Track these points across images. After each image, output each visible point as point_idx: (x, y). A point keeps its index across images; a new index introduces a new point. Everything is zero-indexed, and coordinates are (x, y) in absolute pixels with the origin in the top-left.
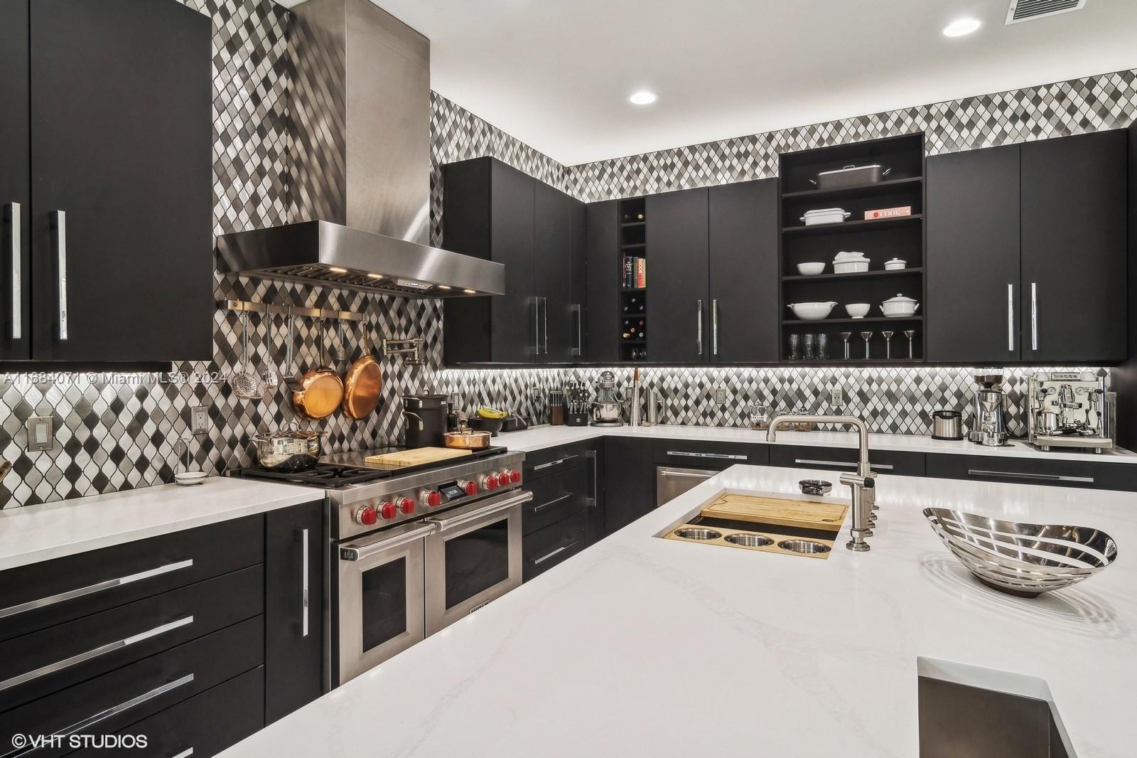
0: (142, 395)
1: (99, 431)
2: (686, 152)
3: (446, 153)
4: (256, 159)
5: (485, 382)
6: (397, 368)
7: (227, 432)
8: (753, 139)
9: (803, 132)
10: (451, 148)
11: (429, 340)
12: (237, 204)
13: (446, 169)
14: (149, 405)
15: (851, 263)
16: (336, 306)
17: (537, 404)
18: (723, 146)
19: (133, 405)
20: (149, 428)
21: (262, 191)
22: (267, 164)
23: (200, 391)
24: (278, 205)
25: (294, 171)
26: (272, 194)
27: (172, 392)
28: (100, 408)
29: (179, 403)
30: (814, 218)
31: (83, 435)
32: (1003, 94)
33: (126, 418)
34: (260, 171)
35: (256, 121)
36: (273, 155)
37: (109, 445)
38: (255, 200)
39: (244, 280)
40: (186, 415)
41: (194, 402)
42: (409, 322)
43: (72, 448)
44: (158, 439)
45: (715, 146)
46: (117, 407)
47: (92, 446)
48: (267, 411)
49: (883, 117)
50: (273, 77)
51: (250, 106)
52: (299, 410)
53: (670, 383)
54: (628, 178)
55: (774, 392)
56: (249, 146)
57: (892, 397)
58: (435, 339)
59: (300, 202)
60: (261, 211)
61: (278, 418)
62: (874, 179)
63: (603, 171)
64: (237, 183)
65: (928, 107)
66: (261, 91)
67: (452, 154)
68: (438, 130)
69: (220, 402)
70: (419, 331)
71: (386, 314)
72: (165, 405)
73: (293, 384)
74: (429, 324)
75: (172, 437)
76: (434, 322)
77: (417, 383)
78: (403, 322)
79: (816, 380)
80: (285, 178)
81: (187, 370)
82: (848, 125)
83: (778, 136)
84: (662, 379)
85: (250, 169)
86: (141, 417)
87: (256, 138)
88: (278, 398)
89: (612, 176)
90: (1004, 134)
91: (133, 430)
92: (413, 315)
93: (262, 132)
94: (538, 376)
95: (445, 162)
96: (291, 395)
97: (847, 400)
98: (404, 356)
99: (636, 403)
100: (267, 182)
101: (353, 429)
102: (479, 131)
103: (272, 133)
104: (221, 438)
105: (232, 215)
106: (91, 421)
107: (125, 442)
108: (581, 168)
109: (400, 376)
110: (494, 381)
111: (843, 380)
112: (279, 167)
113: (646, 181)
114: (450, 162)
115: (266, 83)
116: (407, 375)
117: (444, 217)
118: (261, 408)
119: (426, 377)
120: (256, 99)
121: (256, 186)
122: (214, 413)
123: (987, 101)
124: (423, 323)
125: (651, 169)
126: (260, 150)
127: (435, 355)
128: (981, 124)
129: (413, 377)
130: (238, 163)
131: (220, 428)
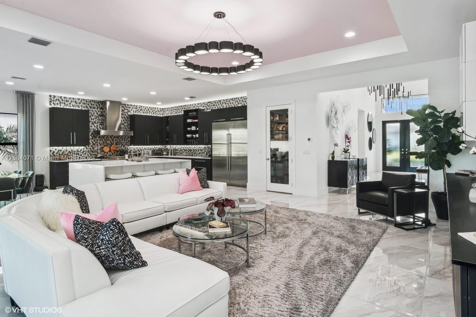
0: (84, 149)
1: (79, 153)
2: (178, 107)
3: (131, 113)
4: (97, 121)
5: (140, 148)
6: (120, 146)
7: (94, 153)
8: (186, 106)
9: (192, 105)
10: (132, 112)
11: (127, 142)
12: (95, 127)
13: (131, 116)
14: (84, 150)
15: (193, 128)
16: (110, 138)
17: (154, 152)
18: (182, 106)
19: (83, 150)
20: (84, 153)
21: (98, 125)
22: (99, 121)
23: (90, 149)
24: (101, 126)
25: (103, 121)
26: (100, 125)
27: (87, 149)
28: (79, 150)
29: (88, 150)
30: (189, 121)
31: (78, 153)
32: (212, 101)
33: (82, 151)
34: (98, 122)
35: (97, 116)
36: (100, 120)
37: (80, 154)
38: (97, 126)
39: (96, 136)
40: (89, 151)
41: (90, 150)
42: (123, 139)
43: (77, 154)
44: (85, 154)
45: (181, 106)
46: (81, 150)
47: (78, 154)
48: (99, 151)
49: (200, 103)
50: (100, 110)
51: (97, 115)
52: (103, 151)
53: (177, 148)
54: (171, 111)
55: (188, 149)
56: (96, 119)
57: (201, 150)
58: (128, 141)
59: (104, 125)
60: (98, 127)
61: (101, 152)
62: (195, 115)
63: (168, 109)
64: (95, 124)
65: (205, 102)
66: (98, 112)
67: (132, 113)
68: (129, 110)
69: (93, 150)
70: (125, 140)
71: (118, 138)
72: (86, 150)
73: (103, 148)
74: (127, 139)
75: (87, 154)
76: (128, 139)
77: (124, 148)
78: (122, 139)
79: (193, 148)
80: (102, 122)
81: (89, 147)
82: (196, 104)
83: (189, 105)
84: (175, 147)
85: (96, 122)
86: (84, 151)
87: (97, 118)
88: (101, 150)
89: (169, 110)
90: (212, 108)
91: (83, 152)
92: (124, 138)
93: (98, 117)
94: (154, 147)
95: (130, 114)
96: (102, 149)
97: (197, 151)
98: (122, 144)
99: (170, 152)
100: (99, 123)
101: (113, 154)
102: (138, 107)
103: (100, 117)
104: (93, 154)
105: (94, 128)
106: (78, 152)
107: (82, 154)
108: (165, 108)
109: (121, 147)
110: (142, 148)
111: (196, 147)
112: (101, 121)
113: (173, 112)
114: (132, 114)
115: (99, 111)
116: (122, 147)
117: (130, 123)
118: (98, 151)
119: (126, 147)
120: (97, 114)
121: (97, 124)
122: (92, 151)
123: (211, 102)
124: (126, 139)
125: (174, 110)
126: (98, 120)
127: (128, 144)
128: (210, 106)
129: (124, 147)
130: (95, 122)
131: (93, 153)
